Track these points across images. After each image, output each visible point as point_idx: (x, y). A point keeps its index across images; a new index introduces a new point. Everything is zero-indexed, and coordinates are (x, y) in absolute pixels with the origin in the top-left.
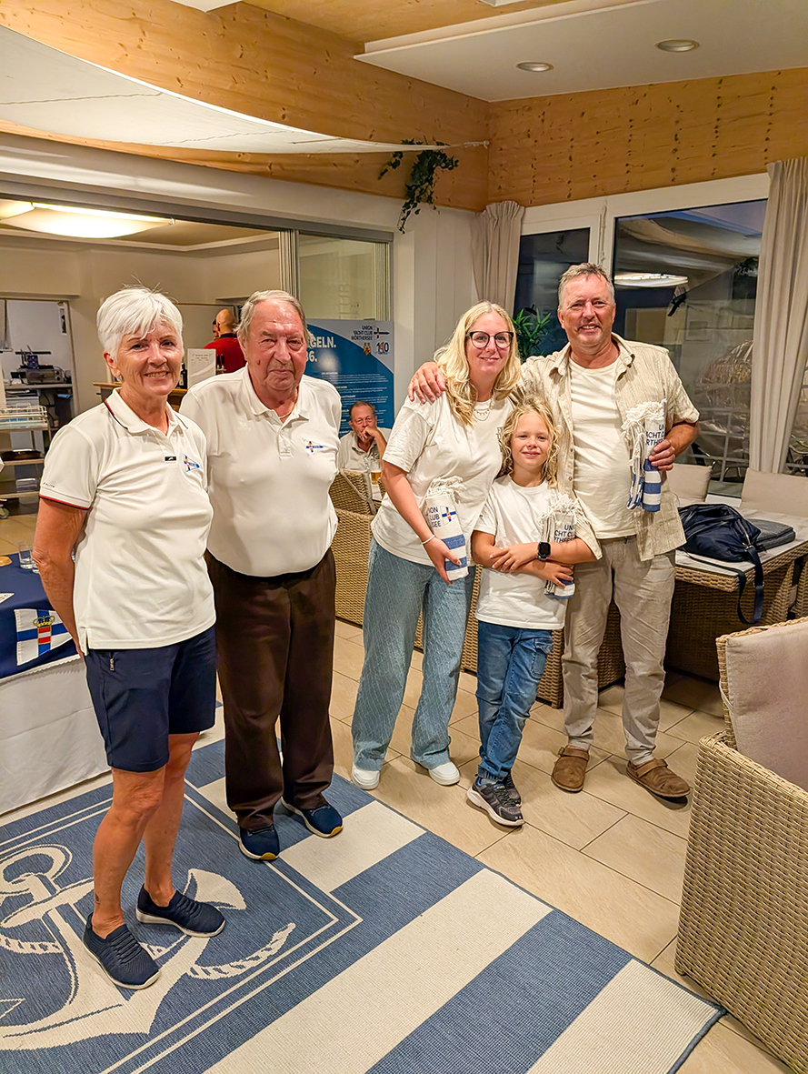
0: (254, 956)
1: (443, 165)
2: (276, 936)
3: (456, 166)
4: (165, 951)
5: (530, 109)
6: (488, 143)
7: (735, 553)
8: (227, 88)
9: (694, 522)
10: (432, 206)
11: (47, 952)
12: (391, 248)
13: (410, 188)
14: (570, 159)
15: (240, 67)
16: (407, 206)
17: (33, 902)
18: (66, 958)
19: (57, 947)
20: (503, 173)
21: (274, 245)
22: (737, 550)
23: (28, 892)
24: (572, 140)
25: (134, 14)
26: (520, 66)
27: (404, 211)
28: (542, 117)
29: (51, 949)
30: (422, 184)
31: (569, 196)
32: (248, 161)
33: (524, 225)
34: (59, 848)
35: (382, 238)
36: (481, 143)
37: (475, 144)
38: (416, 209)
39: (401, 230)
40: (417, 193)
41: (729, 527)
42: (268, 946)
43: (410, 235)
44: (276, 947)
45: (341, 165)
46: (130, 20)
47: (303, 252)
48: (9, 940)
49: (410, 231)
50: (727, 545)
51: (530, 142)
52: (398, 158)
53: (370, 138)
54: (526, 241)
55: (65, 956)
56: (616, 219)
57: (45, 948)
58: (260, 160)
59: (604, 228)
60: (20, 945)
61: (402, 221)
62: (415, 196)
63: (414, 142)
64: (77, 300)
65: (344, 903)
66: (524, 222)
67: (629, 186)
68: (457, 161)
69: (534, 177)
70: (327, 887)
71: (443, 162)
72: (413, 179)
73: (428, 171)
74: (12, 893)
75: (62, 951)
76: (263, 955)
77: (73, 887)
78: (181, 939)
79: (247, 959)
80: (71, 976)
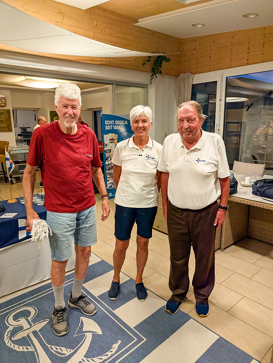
0: (106, 354)
1: (165, 61)
2: (114, 346)
3: (170, 61)
4: (72, 351)
5: (195, 41)
6: (180, 53)
8: (92, 36)
9: (264, 185)
10: (161, 75)
11: (29, 350)
12: (147, 90)
13: (153, 69)
14: (210, 57)
15: (96, 28)
16: (153, 75)
17: (23, 330)
18: (36, 354)
19: (32, 349)
20: (186, 63)
21: (107, 90)
23: (21, 325)
24: (210, 51)
25: (60, 11)
26: (192, 25)
27: (152, 77)
28: (199, 43)
29: (30, 350)
30: (158, 67)
31: (209, 70)
32: (98, 60)
34: (33, 308)
35: (144, 86)
36: (178, 53)
38: (156, 76)
39: (151, 83)
42: (111, 350)
43: (154, 85)
44: (114, 351)
45: (130, 61)
46: (59, 13)
47: (117, 92)
48: (15, 345)
51: (195, 52)
53: (140, 51)
54: (193, 86)
55: (35, 352)
56: (227, 77)
57: (28, 349)
58: (103, 60)
59: (222, 81)
60: (18, 347)
61: (151, 80)
62: (156, 71)
63: (156, 52)
64: (40, 110)
65: (139, 332)
66: (193, 80)
67: (231, 66)
68: (170, 59)
69: (197, 64)
70: (132, 325)
71: (166, 60)
72: (155, 65)
73: (160, 63)
74: (16, 326)
75: (34, 350)
76: (109, 354)
77: (38, 323)
78: (78, 346)
79: (103, 355)
80: (37, 361)
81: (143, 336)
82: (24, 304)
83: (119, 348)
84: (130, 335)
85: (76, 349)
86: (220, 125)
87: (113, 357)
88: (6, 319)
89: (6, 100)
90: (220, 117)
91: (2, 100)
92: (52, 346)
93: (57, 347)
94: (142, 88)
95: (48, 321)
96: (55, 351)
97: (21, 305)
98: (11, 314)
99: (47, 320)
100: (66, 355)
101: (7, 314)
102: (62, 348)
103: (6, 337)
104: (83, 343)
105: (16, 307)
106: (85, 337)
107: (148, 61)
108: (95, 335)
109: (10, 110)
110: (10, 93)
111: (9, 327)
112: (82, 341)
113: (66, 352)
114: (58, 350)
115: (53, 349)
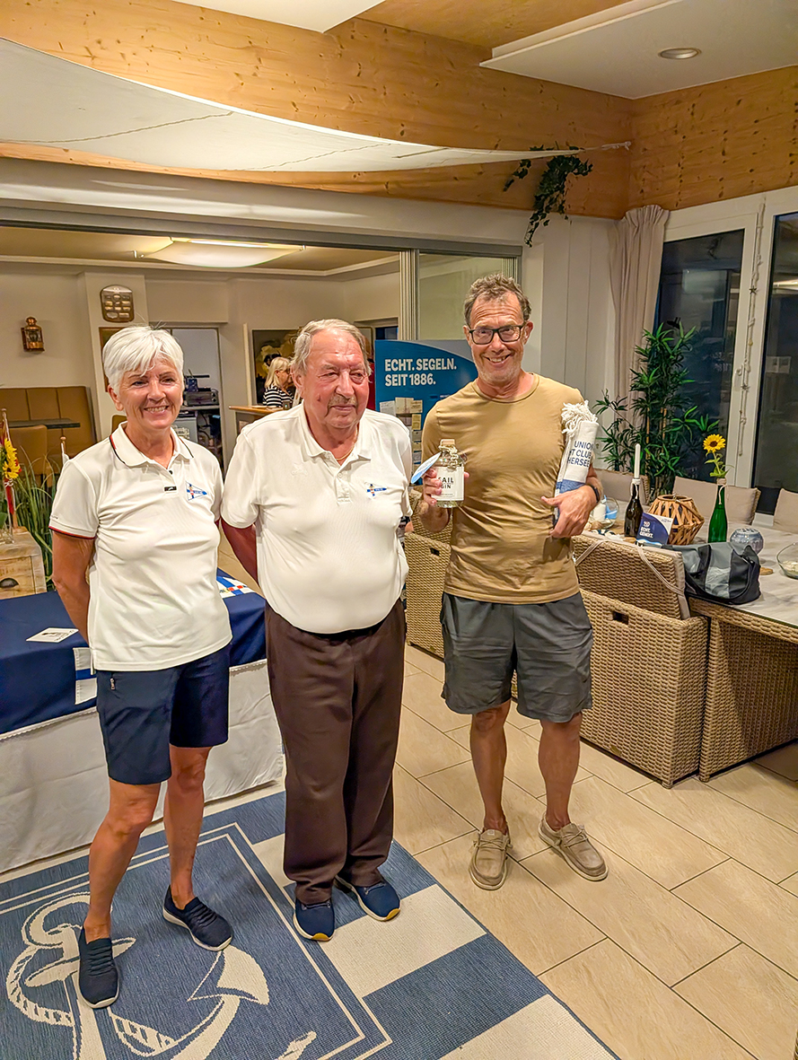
1: (576, 171)
2: (293, 1046)
3: (590, 170)
4: (173, 1043)
5: (678, 102)
6: (630, 143)
8: (343, 108)
10: (564, 216)
11: (59, 1023)
12: (520, 263)
13: (538, 198)
14: (724, 153)
15: (357, 86)
16: (535, 217)
17: (61, 960)
18: (75, 1036)
19: (69, 1019)
20: (646, 175)
21: (394, 268)
23: (60, 946)
24: (725, 132)
25: (250, 42)
26: (661, 54)
27: (532, 223)
28: (691, 110)
29: (64, 1022)
30: (552, 192)
31: (720, 196)
32: (364, 180)
33: (668, 231)
35: (512, 253)
36: (622, 144)
37: (614, 146)
38: (546, 219)
39: (528, 243)
40: (546, 203)
43: (538, 249)
45: (463, 179)
46: (247, 48)
47: (425, 273)
48: (28, 1001)
49: (538, 244)
51: (679, 138)
53: (496, 148)
54: (670, 248)
55: (74, 1031)
56: (777, 217)
57: (57, 1017)
58: (378, 179)
59: (762, 227)
60: (36, 1010)
61: (530, 234)
62: (545, 206)
63: (544, 148)
64: (225, 327)
65: (375, 1014)
66: (669, 226)
67: (792, 180)
68: (591, 166)
69: (680, 176)
71: (576, 167)
72: (541, 188)
73: (560, 178)
74: (46, 945)
75: (73, 1024)
78: (193, 1031)
80: (73, 1058)
81: (386, 1029)
83: (307, 1057)
84: (348, 1021)
85: (184, 1037)
86: (748, 372)
88: (25, 924)
89: (132, 304)
90: (751, 345)
91: (124, 302)
92: (123, 1020)
93: (137, 1026)
94: (505, 257)
95: (130, 945)
96: (126, 1036)
97: (73, 888)
98: (41, 910)
99: (128, 939)
100: (153, 1054)
101: (32, 908)
102: (148, 1030)
103: (11, 976)
104: (208, 1023)
105: (59, 892)
106: (217, 1007)
108: (247, 1004)
110: (144, 281)
111: (27, 946)
112: (208, 1018)
113: (156, 1042)
114: (134, 1036)
115: (122, 1029)
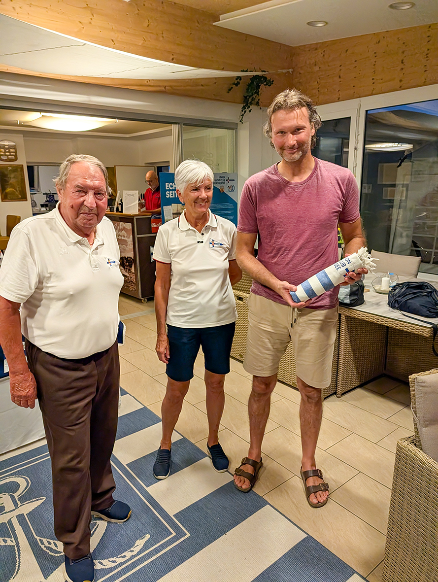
0: (123, 555)
2: (138, 542)
3: (272, 84)
5: (316, 49)
6: (292, 70)
7: (432, 312)
8: (140, 44)
9: (406, 293)
10: (259, 107)
11: (7, 544)
12: (236, 132)
13: (246, 97)
14: (340, 77)
15: (147, 32)
16: (244, 108)
17: (4, 512)
18: (16, 549)
19: (12, 541)
20: (300, 87)
21: (169, 133)
22: (432, 311)
23: (2, 505)
24: (340, 66)
25: (87, 5)
26: (308, 24)
27: (242, 111)
28: (323, 54)
29: (9, 543)
30: (253, 95)
31: (339, 99)
32: (152, 84)
34: (24, 478)
35: (232, 126)
36: (288, 70)
37: (284, 71)
38: (250, 109)
39: (241, 121)
40: (250, 100)
41: (428, 296)
42: (132, 549)
43: (246, 124)
44: (136, 550)
45: (206, 85)
46: (85, 8)
47: (186, 136)
49: (246, 122)
50: (426, 307)
51: (317, 68)
52: (238, 80)
53: (223, 69)
55: (16, 547)
56: (367, 111)
57: (5, 541)
58: (161, 84)
59: (359, 116)
61: (241, 117)
62: (249, 102)
63: (248, 71)
65: (181, 523)
67: (374, 92)
68: (273, 81)
69: (318, 88)
70: (172, 511)
71: (265, 82)
72: (247, 92)
73: (257, 87)
75: (14, 544)
76: (128, 554)
77: (28, 503)
79: (119, 556)
80: (17, 561)
81: (186, 529)
82: (13, 472)
83: (146, 547)
84: (166, 528)
87: (133, 561)
89: (16, 151)
91: (11, 150)
92: (43, 539)
93: (51, 541)
94: (228, 129)
95: (43, 501)
96: (45, 547)
97: (6, 474)
99: (42, 498)
100: (62, 554)
102: (58, 543)
106: (95, 527)
107: (237, 85)
108: (111, 525)
109: (22, 165)
110: (22, 138)
112: (91, 533)
114: (50, 546)
115: (43, 544)
